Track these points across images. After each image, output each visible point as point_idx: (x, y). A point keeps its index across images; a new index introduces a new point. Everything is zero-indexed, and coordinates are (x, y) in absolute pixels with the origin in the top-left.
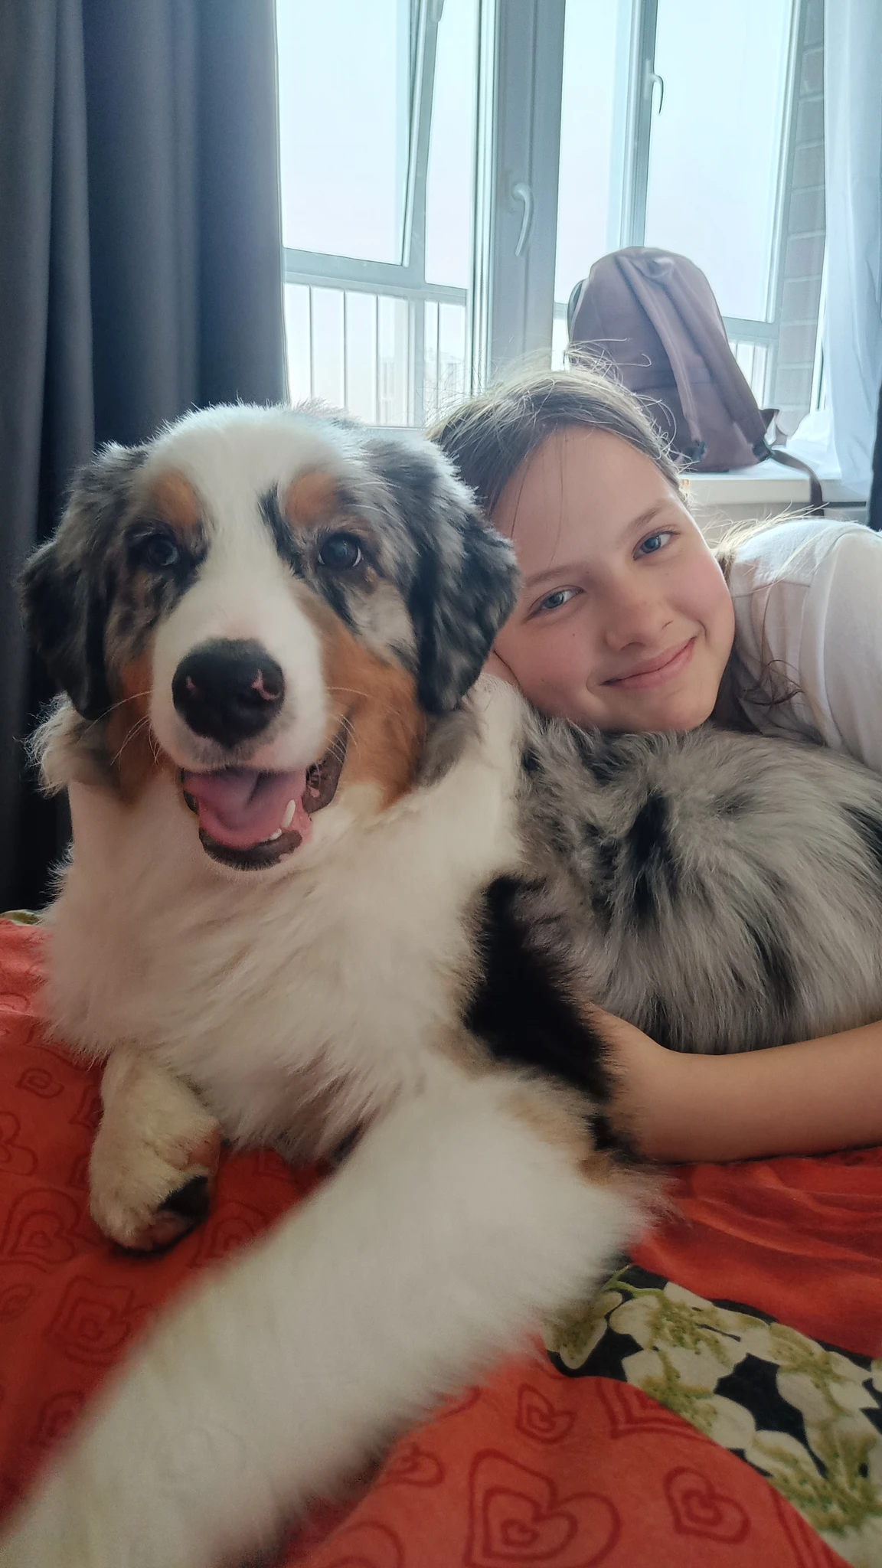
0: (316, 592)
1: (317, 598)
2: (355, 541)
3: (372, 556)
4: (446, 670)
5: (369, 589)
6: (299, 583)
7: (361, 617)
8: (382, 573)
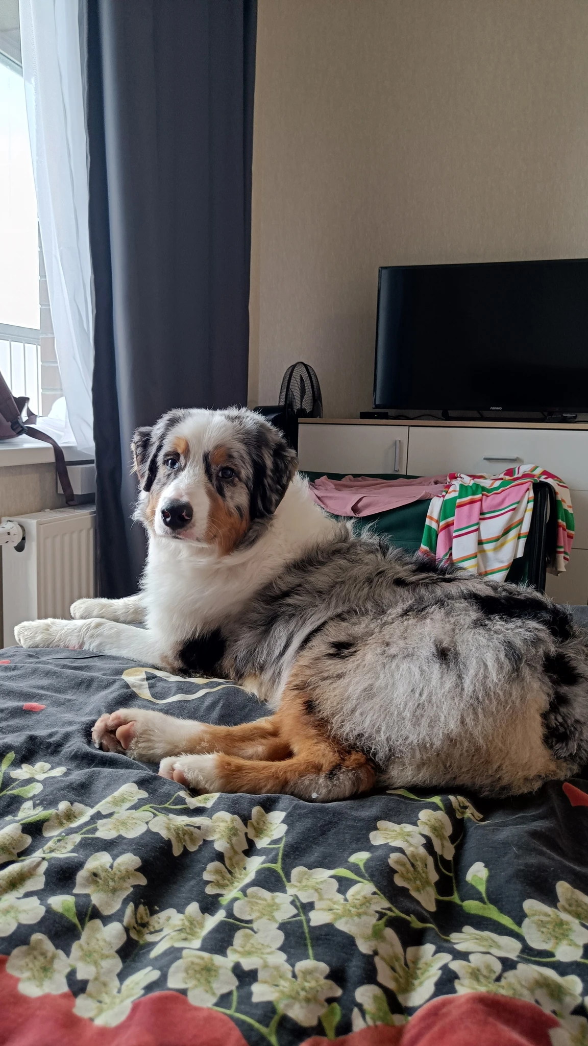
0: (214, 488)
1: (213, 489)
2: (232, 470)
3: (238, 475)
4: (271, 501)
5: (234, 485)
6: (210, 485)
7: (228, 493)
8: (240, 480)
